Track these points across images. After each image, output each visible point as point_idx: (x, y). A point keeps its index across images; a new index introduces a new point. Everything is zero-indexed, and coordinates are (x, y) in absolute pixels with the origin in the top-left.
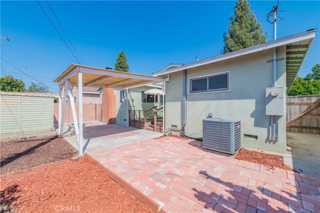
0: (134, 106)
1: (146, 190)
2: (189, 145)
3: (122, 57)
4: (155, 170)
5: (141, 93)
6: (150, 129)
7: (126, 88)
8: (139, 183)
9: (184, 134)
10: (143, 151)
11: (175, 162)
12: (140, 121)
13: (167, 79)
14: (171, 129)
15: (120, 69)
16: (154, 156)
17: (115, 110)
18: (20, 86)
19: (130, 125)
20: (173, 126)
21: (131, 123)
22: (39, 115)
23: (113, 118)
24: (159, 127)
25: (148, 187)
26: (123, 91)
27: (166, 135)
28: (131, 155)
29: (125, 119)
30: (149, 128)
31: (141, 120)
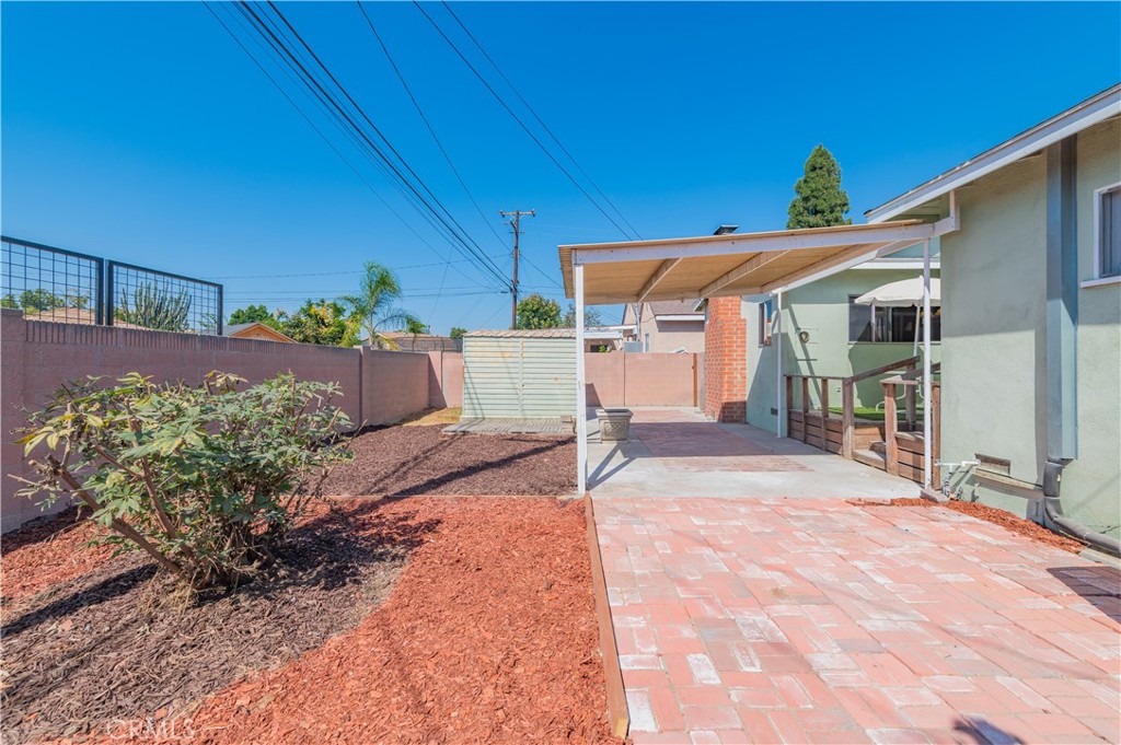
0: (808, 360)
1: (641, 653)
2: (1050, 576)
3: (821, 168)
4: (731, 612)
5: (847, 305)
6: (867, 458)
7: (774, 292)
8: (643, 624)
9: (1053, 513)
10: (756, 534)
11: (858, 622)
12: (826, 422)
13: (949, 225)
14: (972, 472)
15: (812, 219)
16: (784, 562)
17: (744, 373)
18: (552, 314)
19: (790, 435)
20: (985, 460)
21: (795, 424)
22: (552, 381)
23: (735, 403)
24: (908, 458)
25: (654, 649)
26: (769, 303)
27: (934, 501)
28: (702, 532)
29: (774, 407)
30: (862, 457)
31: (831, 416)
